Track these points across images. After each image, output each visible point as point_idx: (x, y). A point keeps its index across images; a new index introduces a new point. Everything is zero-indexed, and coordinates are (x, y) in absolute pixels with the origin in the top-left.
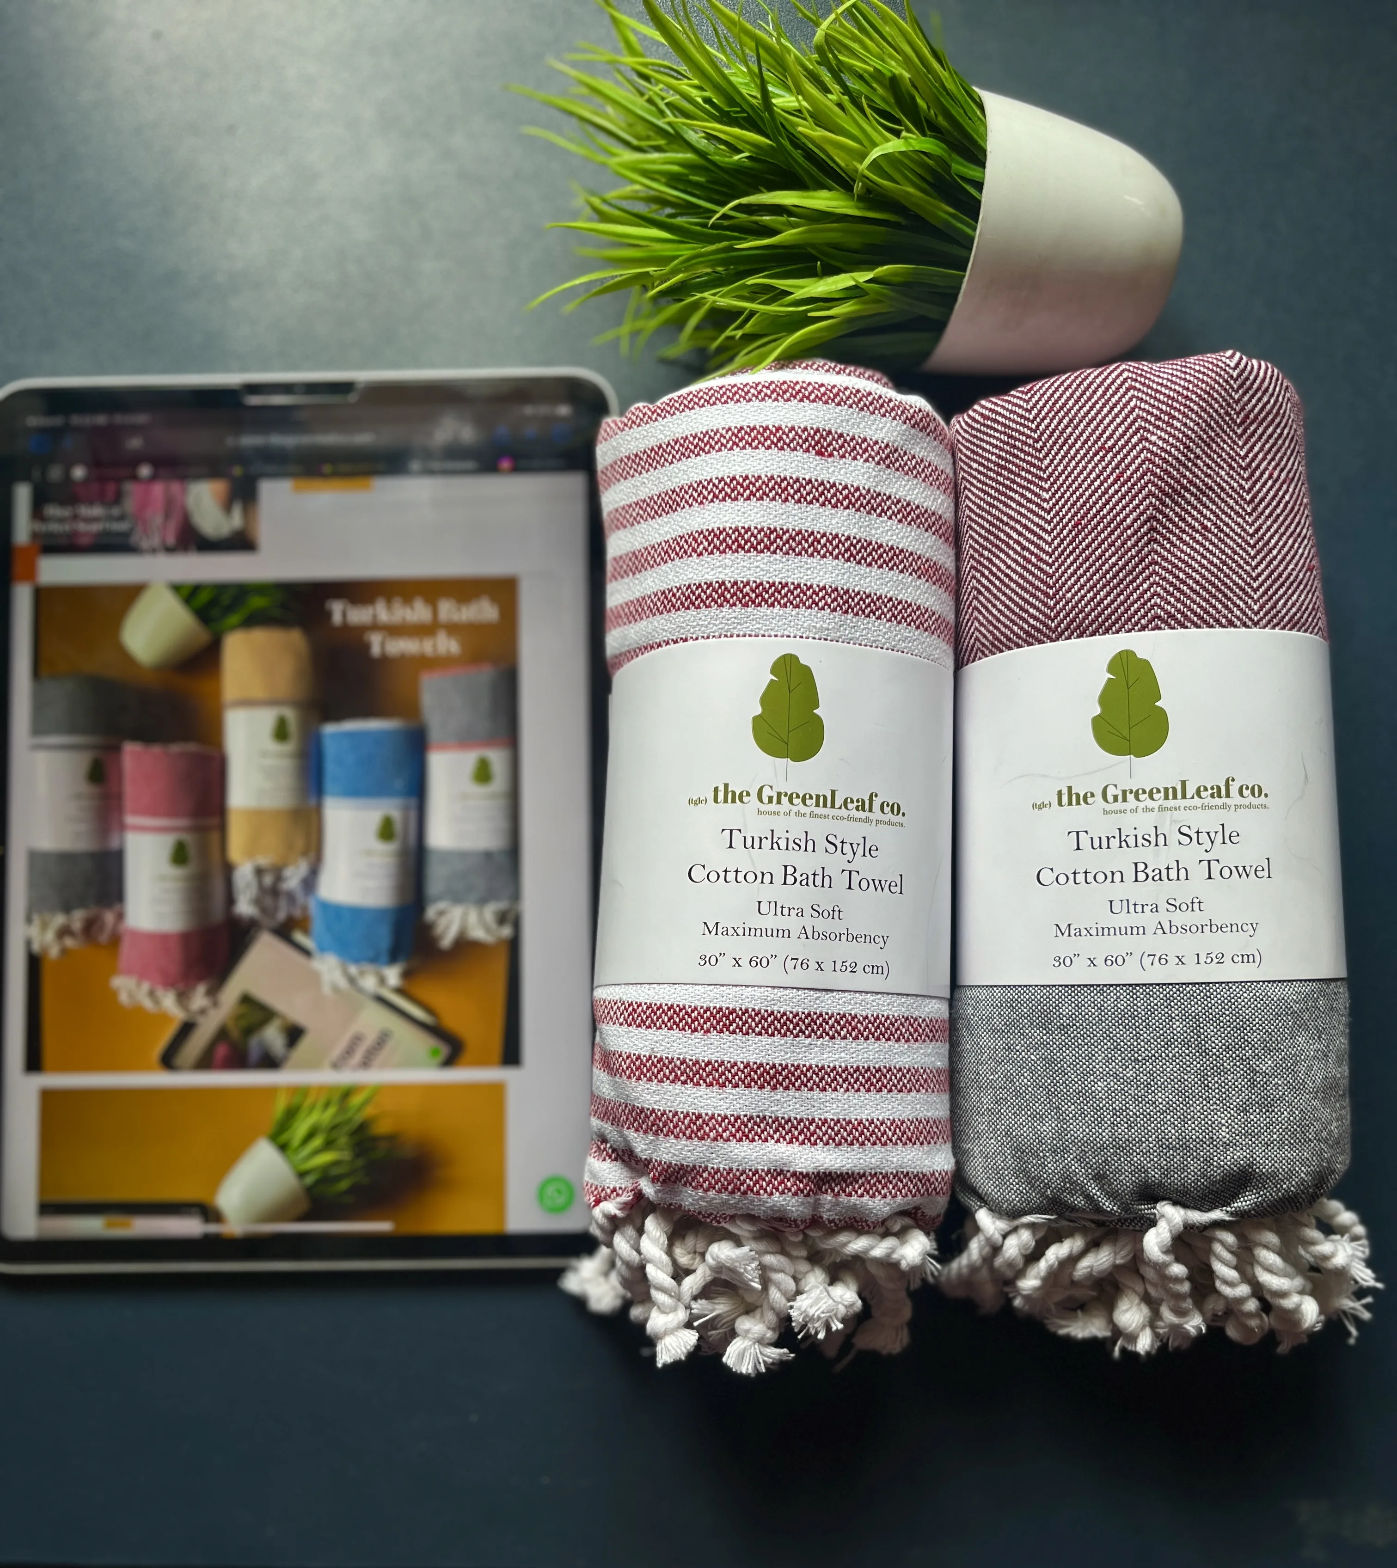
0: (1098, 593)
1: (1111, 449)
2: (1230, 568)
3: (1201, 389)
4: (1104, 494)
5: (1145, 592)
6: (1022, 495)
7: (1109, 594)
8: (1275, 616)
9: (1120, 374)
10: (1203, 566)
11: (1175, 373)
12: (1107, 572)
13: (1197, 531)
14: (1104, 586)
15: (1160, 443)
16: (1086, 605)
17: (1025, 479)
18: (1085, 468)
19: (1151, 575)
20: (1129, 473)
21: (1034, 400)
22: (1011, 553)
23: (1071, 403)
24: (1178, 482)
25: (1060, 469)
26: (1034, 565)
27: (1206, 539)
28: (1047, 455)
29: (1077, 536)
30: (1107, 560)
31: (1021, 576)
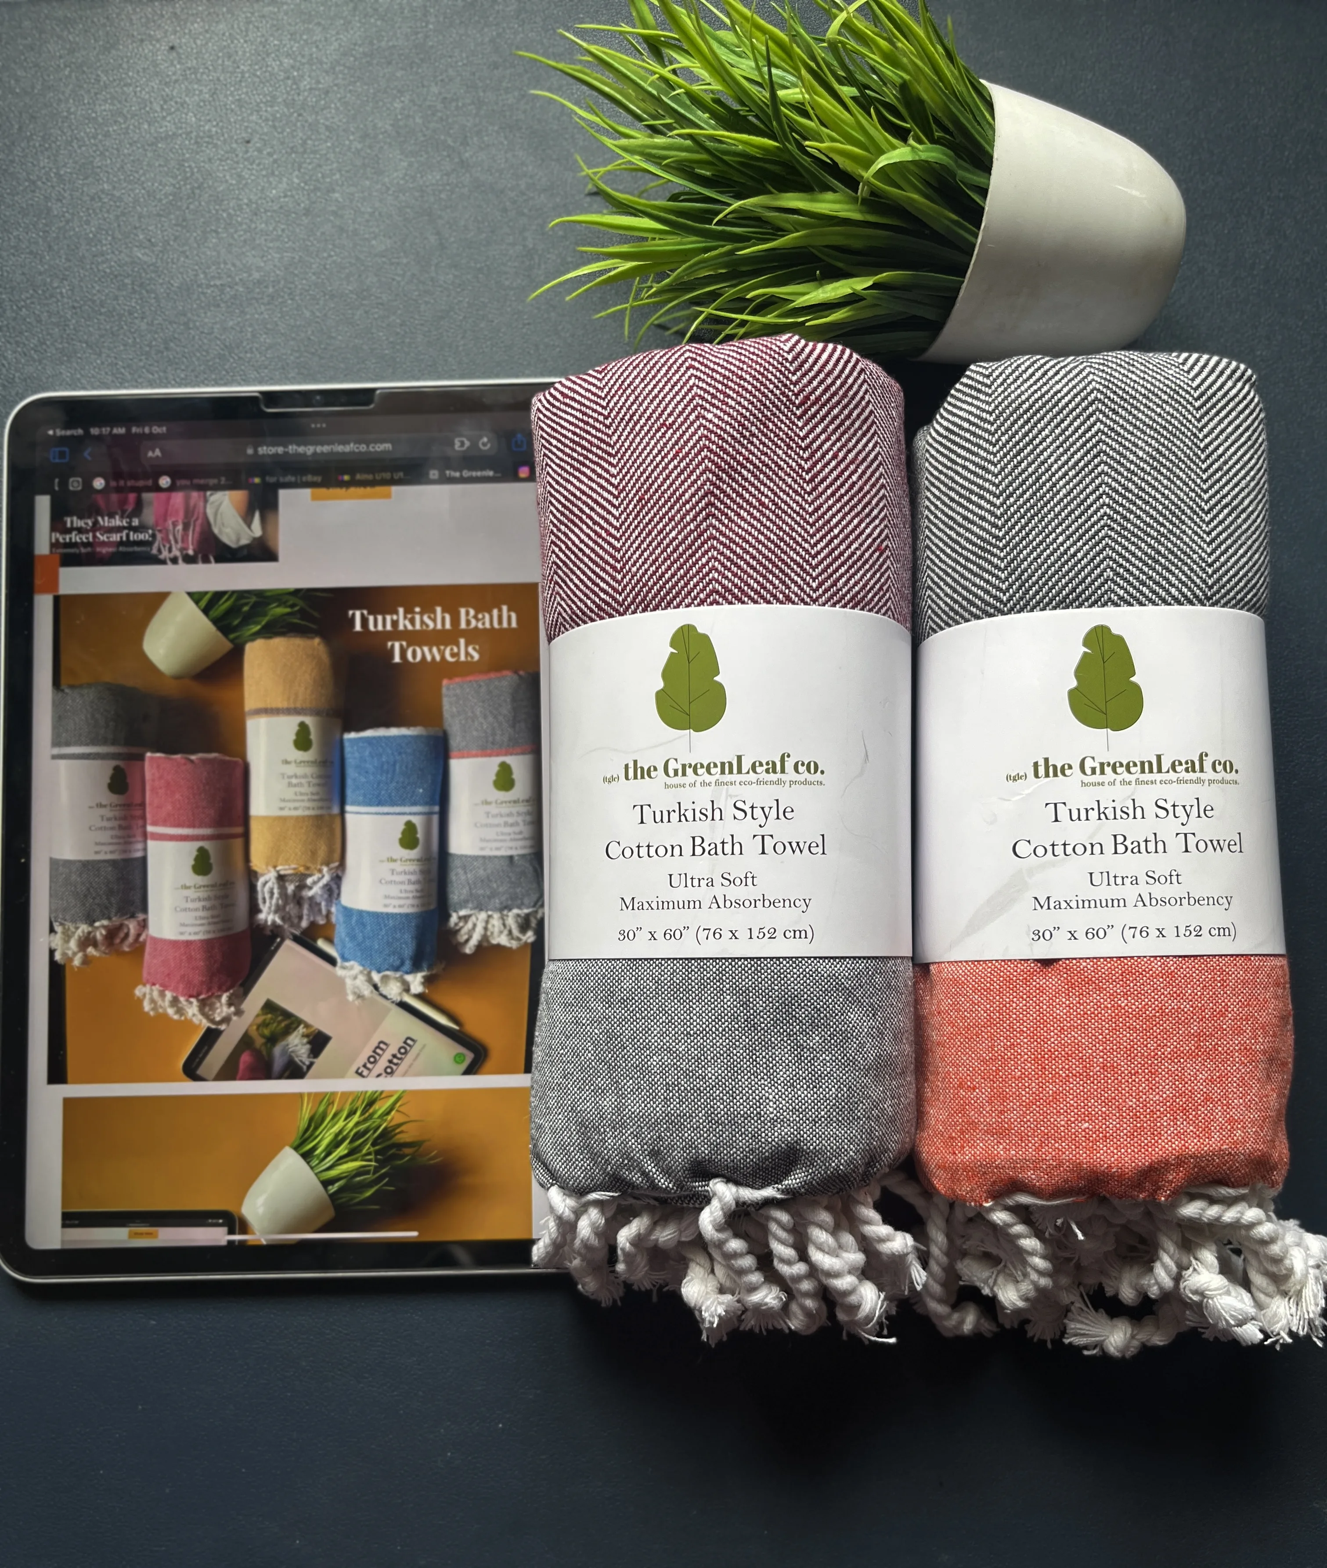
0: (660, 566)
1: (671, 425)
2: (788, 545)
3: (755, 370)
4: (664, 469)
5: (704, 566)
6: (593, 471)
7: (669, 568)
8: (835, 594)
9: (682, 355)
10: (760, 542)
11: (731, 354)
12: (668, 546)
13: (755, 507)
14: (665, 560)
15: (716, 421)
16: (649, 579)
17: (596, 455)
18: (648, 444)
19: (709, 549)
20: (687, 449)
21: (606, 379)
22: (584, 527)
23: (637, 381)
24: (735, 459)
25: (626, 444)
26: (604, 539)
27: (764, 515)
28: (615, 431)
29: (641, 510)
30: (668, 534)
31: (593, 550)
